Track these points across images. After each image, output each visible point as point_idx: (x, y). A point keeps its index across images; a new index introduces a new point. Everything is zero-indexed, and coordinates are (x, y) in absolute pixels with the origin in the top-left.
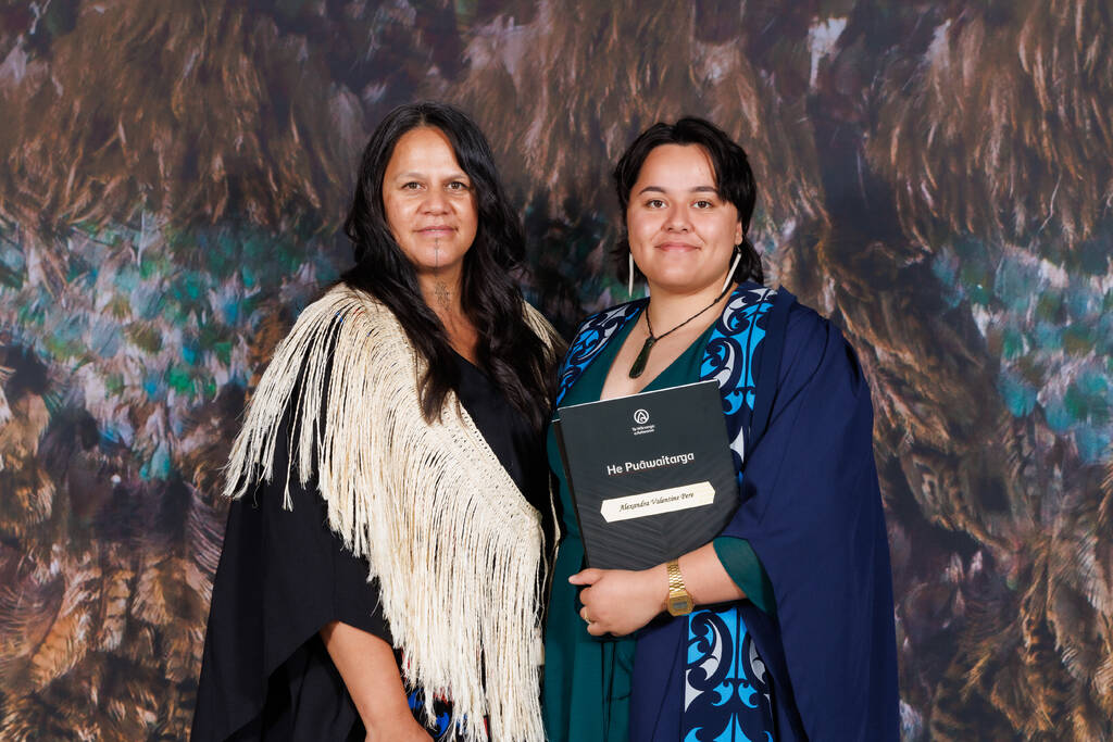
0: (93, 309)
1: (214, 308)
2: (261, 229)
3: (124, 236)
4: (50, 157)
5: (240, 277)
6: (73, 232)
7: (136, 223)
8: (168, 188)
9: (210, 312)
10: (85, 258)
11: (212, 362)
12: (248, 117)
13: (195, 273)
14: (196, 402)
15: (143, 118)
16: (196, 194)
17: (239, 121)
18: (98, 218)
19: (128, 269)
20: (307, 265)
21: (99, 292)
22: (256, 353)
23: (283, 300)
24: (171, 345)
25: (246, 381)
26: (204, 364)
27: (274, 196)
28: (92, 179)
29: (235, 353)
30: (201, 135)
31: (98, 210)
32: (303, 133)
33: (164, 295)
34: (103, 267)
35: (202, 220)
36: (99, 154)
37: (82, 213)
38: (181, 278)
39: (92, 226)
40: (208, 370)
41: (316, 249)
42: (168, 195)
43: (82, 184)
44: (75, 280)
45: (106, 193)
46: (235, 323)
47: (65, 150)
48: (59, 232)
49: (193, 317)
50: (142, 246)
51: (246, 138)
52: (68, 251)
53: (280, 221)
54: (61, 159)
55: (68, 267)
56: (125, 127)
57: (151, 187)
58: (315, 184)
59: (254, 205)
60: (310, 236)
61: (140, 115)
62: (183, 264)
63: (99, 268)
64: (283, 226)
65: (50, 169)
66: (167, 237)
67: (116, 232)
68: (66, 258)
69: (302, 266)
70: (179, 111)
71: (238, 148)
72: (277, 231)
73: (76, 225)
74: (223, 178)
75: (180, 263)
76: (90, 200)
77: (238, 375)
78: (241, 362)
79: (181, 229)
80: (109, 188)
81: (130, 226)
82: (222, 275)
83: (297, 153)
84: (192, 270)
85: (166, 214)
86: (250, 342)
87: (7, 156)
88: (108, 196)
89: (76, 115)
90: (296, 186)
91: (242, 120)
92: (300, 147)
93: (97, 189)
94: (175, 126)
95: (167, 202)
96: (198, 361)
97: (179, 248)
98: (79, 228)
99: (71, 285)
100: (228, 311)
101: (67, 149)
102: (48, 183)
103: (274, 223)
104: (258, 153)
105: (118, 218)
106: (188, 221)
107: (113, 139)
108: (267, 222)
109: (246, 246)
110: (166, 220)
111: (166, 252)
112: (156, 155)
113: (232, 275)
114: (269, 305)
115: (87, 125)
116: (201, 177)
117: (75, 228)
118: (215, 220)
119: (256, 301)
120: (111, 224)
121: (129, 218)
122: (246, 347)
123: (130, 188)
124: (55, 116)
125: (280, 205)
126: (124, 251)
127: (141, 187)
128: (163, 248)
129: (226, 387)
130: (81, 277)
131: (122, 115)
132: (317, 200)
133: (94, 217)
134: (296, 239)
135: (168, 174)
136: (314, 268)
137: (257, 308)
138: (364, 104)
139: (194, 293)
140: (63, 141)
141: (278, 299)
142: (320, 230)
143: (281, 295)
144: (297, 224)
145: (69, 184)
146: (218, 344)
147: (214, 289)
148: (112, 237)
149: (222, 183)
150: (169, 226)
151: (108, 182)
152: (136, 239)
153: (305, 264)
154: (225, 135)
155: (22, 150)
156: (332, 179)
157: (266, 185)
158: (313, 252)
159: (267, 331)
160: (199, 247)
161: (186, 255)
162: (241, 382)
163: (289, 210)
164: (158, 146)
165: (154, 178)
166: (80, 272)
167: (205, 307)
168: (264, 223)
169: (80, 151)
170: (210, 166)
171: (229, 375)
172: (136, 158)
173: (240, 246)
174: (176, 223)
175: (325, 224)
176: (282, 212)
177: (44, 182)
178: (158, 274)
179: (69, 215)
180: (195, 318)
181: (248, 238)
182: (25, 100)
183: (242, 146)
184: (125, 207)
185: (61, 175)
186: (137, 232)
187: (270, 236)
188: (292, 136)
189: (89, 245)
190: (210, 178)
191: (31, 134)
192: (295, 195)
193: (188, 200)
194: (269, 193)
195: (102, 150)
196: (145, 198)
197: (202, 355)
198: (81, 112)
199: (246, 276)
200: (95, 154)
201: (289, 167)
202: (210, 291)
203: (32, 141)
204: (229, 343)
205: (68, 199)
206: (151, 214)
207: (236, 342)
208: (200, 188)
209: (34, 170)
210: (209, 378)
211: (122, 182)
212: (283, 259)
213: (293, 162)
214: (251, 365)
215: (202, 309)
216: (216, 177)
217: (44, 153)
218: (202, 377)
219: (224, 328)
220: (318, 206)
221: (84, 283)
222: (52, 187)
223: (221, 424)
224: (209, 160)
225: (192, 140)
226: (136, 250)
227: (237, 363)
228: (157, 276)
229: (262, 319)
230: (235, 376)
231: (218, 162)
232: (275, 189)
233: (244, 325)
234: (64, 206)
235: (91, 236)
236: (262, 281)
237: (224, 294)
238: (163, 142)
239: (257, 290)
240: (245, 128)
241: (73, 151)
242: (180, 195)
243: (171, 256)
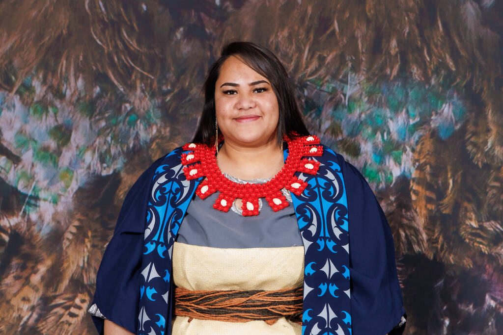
0: (319, 131)
1: (391, 130)
2: (419, 84)
3: (337, 87)
4: (294, 40)
5: (407, 112)
6: (307, 85)
7: (345, 80)
8: (363, 59)
9: (389, 133)
10: (315, 100)
11: (390, 163)
12: (412, 16)
13: (380, 109)
14: (380, 187)
15: (349, 18)
16: (381, 62)
17: (406, 19)
18: (322, 77)
19: (340, 107)
20: (448, 104)
21: (323, 121)
22: (416, 157)
23: (433, 126)
24: (366, 153)
25: (411, 174)
26: (385, 163)
27: (427, 63)
28: (318, 53)
29: (404, 157)
30: (384, 27)
31: (322, 71)
32: (445, 26)
33: (361, 122)
34: (325, 106)
35: (385, 78)
36: (323, 38)
37: (313, 74)
38: (372, 113)
39: (319, 81)
40: (388, 168)
41: (453, 95)
42: (364, 63)
43: (312, 57)
44: (309, 114)
45: (327, 62)
46: (404, 139)
47: (302, 36)
48: (299, 85)
49: (379, 135)
50: (349, 93)
51: (411, 29)
52: (305, 96)
53: (431, 78)
54: (300, 41)
55: (305, 107)
56: (338, 22)
57: (354, 58)
58: (452, 56)
59: (415, 69)
60: (449, 87)
61: (347, 15)
62: (373, 103)
63: (323, 106)
64: (433, 82)
65: (294, 47)
66: (364, 88)
67: (333, 85)
68: (303, 101)
69: (444, 105)
70: (370, 13)
71: (406, 35)
72: (430, 84)
73: (309, 81)
74: (397, 52)
75: (371, 104)
76: (317, 66)
77: (406, 170)
78: (407, 163)
79: (371, 83)
80: (329, 59)
81: (341, 81)
82: (396, 110)
83: (441, 37)
84: (378, 107)
85: (363, 74)
86: (413, 150)
87: (268, 39)
88: (328, 63)
89: (309, 16)
90: (441, 58)
91: (409, 18)
92: (443, 34)
93: (322, 59)
94: (368, 22)
95: (363, 67)
96: (382, 162)
97: (370, 94)
98: (311, 82)
99: (306, 117)
100: (399, 132)
101: (303, 36)
102: (292, 55)
103: (428, 80)
104: (419, 39)
105: (334, 77)
106: (376, 79)
107: (331, 29)
108: (423, 79)
109: (411, 93)
110: (363, 78)
111: (363, 97)
112: (357, 39)
113: (402, 110)
114: (425, 129)
115: (316, 21)
116: (384, 52)
117: (308, 83)
118: (392, 78)
119: (417, 126)
120: (330, 80)
121: (341, 77)
122: (411, 154)
123: (341, 59)
124: (296, 16)
125: (431, 69)
126: (338, 96)
127: (348, 58)
128: (361, 95)
129: (399, 177)
130: (312, 111)
131: (336, 15)
132: (453, 66)
133: (320, 76)
134: (440, 88)
135: (364, 51)
136: (451, 106)
137: (417, 130)
138: (481, 8)
139: (379, 121)
140: (301, 31)
141: (430, 125)
142: (455, 83)
143: (431, 123)
144: (441, 80)
145: (305, 57)
146: (394, 152)
147: (391, 119)
148: (331, 88)
149: (396, 55)
150: (365, 81)
151: (328, 55)
152: (345, 89)
153: (446, 104)
154: (398, 27)
155: (277, 36)
156: (462, 53)
157: (423, 57)
158: (451, 97)
159: (423, 144)
160: (382, 94)
161: (374, 98)
162: (407, 174)
163: (437, 72)
164: (358, 34)
165: (356, 53)
166: (311, 109)
167: (386, 130)
168: (421, 79)
169: (312, 36)
170: (389, 46)
171: (401, 170)
172: (345, 41)
173: (407, 93)
174: (369, 80)
175: (458, 80)
176: (433, 73)
177: (290, 55)
178: (358, 110)
179: (305, 75)
180: (380, 137)
181: (412, 89)
182: (279, 6)
183: (409, 34)
184: (339, 70)
185: (300, 51)
186: (346, 86)
187: (425, 88)
188: (439, 27)
189: (316, 92)
190: (389, 53)
191: (282, 26)
192: (440, 63)
193: (376, 66)
194: (424, 62)
195: (325, 36)
196: (350, 65)
197: (384, 158)
198: (312, 12)
199: (411, 112)
200: (320, 39)
201: (436, 46)
202: (389, 120)
203: (282, 30)
204: (400, 151)
205: (304, 66)
206: (354, 74)
207: (405, 150)
208: (383, 59)
209: (284, 48)
210: (389, 172)
211: (336, 54)
212: (432, 101)
213: (439, 43)
214: (414, 164)
215: (385, 131)
216: (393, 52)
217: (290, 38)
218: (384, 171)
219: (398, 142)
220: (454, 69)
221: (314, 115)
222: (295, 58)
223: (396, 200)
224: (389, 41)
225: (378, 30)
226: (345, 95)
227: (405, 163)
228: (358, 111)
229: (420, 137)
230: (404, 171)
231: (394, 43)
232: (428, 59)
233: (409, 140)
234: (302, 70)
235: (318, 88)
236: (420, 114)
237: (397, 122)
238: (361, 31)
239: (417, 119)
240: (410, 22)
241: (307, 37)
242: (371, 63)
243: (366, 99)
